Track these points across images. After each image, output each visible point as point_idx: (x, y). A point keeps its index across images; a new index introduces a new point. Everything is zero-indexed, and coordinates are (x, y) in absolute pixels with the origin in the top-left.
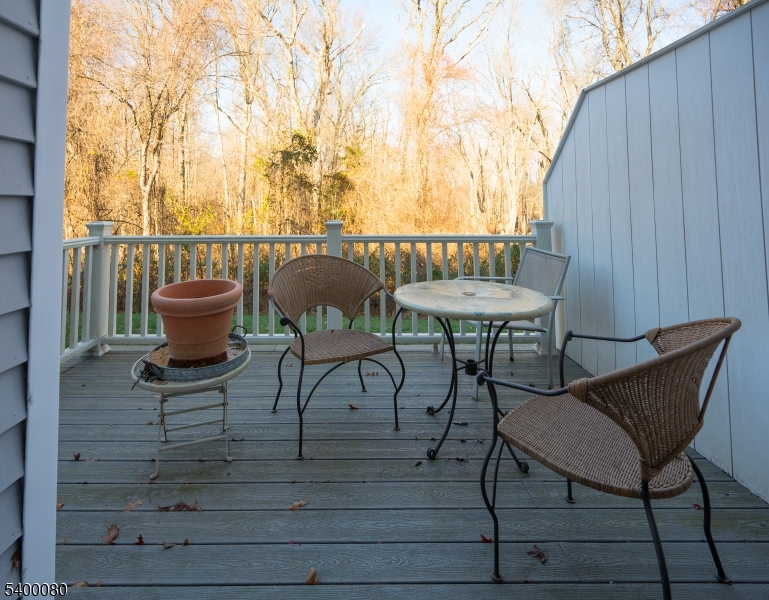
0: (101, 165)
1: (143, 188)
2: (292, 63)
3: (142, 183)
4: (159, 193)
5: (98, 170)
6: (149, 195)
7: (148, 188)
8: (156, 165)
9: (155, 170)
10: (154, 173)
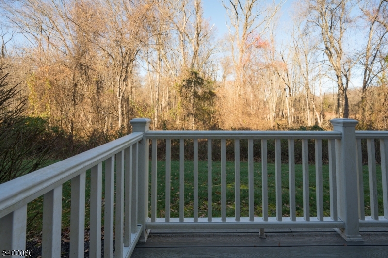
0: (99, 86)
1: (118, 97)
2: (183, 41)
3: (118, 95)
4: (126, 100)
5: (98, 88)
6: (122, 101)
7: (121, 97)
8: (125, 86)
9: (124, 89)
10: (123, 90)
